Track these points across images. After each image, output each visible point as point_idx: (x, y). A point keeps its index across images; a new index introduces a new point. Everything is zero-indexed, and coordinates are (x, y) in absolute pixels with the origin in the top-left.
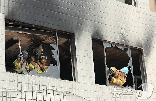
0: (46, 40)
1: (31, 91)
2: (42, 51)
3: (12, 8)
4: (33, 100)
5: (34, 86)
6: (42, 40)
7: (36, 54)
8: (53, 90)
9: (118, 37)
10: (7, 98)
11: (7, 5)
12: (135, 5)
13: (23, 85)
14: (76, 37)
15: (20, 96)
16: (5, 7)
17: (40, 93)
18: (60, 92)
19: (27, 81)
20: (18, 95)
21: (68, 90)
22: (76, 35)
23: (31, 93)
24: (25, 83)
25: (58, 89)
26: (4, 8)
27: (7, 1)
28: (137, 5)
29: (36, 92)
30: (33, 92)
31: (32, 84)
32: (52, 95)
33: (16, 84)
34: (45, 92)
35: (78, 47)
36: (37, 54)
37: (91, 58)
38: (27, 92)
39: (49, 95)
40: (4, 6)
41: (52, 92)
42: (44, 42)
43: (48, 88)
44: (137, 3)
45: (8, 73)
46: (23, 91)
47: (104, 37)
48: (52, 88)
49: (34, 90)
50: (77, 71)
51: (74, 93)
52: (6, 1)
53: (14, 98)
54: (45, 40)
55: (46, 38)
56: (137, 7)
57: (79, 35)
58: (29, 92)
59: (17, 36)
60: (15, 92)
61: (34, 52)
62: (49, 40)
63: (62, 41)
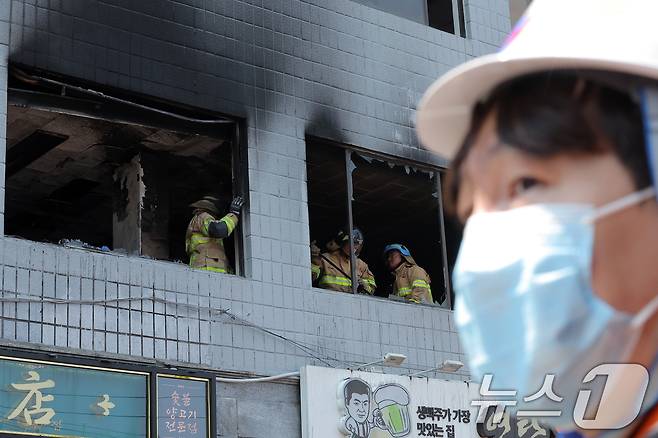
0: (153, 138)
1: (87, 303)
2: (142, 174)
3: (36, 29)
4: (94, 330)
5: (99, 285)
6: (140, 141)
7: (122, 187)
8: (163, 302)
9: (398, 136)
10: (5, 321)
11: (17, 17)
12: (463, 34)
13: (62, 280)
14: (251, 130)
15: (48, 317)
16: (10, 22)
17: (118, 308)
18: (188, 308)
19: (75, 269)
20: (42, 311)
21: (216, 305)
22: (251, 123)
23: (87, 310)
24: (68, 276)
25: (182, 300)
26: (8, 28)
27: (21, 5)
28: (470, 33)
29: (106, 306)
30: (93, 304)
31: (94, 280)
32: (159, 320)
33: (36, 275)
34: (136, 306)
35: (258, 162)
36: (125, 183)
37: (300, 200)
38: (73, 303)
39: (148, 318)
40: (8, 19)
41: (159, 308)
42: (147, 144)
43: (148, 293)
44: (469, 27)
45: (11, 240)
46: (61, 302)
47: (349, 134)
48: (159, 295)
49: (99, 298)
50: (249, 242)
51: (238, 313)
52: (17, 6)
53: (29, 322)
54: (148, 139)
55: (154, 131)
56: (470, 38)
57: (262, 124)
58: (81, 303)
59: (53, 122)
60: (35, 301)
61: (115, 178)
62: (164, 139)
63: (206, 145)
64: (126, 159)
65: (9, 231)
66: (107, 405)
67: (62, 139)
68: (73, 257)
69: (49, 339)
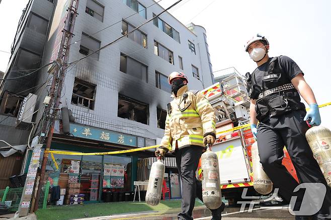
2: (134, 112)
4: (129, 131)
6: (134, 107)
7: (131, 113)
8: (138, 128)
13: (125, 123)
19: (127, 122)
29: (131, 127)
31: (129, 124)
38: (126, 127)
58: (128, 127)
62: (137, 107)
63: (143, 108)
64: (132, 110)
65: (118, 116)
66: (131, 141)
67: (123, 106)
68: (126, 120)
69: (123, 131)
